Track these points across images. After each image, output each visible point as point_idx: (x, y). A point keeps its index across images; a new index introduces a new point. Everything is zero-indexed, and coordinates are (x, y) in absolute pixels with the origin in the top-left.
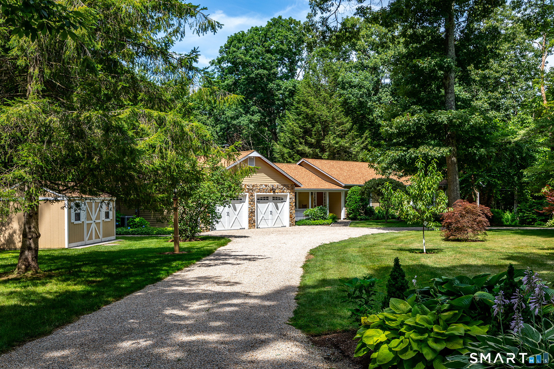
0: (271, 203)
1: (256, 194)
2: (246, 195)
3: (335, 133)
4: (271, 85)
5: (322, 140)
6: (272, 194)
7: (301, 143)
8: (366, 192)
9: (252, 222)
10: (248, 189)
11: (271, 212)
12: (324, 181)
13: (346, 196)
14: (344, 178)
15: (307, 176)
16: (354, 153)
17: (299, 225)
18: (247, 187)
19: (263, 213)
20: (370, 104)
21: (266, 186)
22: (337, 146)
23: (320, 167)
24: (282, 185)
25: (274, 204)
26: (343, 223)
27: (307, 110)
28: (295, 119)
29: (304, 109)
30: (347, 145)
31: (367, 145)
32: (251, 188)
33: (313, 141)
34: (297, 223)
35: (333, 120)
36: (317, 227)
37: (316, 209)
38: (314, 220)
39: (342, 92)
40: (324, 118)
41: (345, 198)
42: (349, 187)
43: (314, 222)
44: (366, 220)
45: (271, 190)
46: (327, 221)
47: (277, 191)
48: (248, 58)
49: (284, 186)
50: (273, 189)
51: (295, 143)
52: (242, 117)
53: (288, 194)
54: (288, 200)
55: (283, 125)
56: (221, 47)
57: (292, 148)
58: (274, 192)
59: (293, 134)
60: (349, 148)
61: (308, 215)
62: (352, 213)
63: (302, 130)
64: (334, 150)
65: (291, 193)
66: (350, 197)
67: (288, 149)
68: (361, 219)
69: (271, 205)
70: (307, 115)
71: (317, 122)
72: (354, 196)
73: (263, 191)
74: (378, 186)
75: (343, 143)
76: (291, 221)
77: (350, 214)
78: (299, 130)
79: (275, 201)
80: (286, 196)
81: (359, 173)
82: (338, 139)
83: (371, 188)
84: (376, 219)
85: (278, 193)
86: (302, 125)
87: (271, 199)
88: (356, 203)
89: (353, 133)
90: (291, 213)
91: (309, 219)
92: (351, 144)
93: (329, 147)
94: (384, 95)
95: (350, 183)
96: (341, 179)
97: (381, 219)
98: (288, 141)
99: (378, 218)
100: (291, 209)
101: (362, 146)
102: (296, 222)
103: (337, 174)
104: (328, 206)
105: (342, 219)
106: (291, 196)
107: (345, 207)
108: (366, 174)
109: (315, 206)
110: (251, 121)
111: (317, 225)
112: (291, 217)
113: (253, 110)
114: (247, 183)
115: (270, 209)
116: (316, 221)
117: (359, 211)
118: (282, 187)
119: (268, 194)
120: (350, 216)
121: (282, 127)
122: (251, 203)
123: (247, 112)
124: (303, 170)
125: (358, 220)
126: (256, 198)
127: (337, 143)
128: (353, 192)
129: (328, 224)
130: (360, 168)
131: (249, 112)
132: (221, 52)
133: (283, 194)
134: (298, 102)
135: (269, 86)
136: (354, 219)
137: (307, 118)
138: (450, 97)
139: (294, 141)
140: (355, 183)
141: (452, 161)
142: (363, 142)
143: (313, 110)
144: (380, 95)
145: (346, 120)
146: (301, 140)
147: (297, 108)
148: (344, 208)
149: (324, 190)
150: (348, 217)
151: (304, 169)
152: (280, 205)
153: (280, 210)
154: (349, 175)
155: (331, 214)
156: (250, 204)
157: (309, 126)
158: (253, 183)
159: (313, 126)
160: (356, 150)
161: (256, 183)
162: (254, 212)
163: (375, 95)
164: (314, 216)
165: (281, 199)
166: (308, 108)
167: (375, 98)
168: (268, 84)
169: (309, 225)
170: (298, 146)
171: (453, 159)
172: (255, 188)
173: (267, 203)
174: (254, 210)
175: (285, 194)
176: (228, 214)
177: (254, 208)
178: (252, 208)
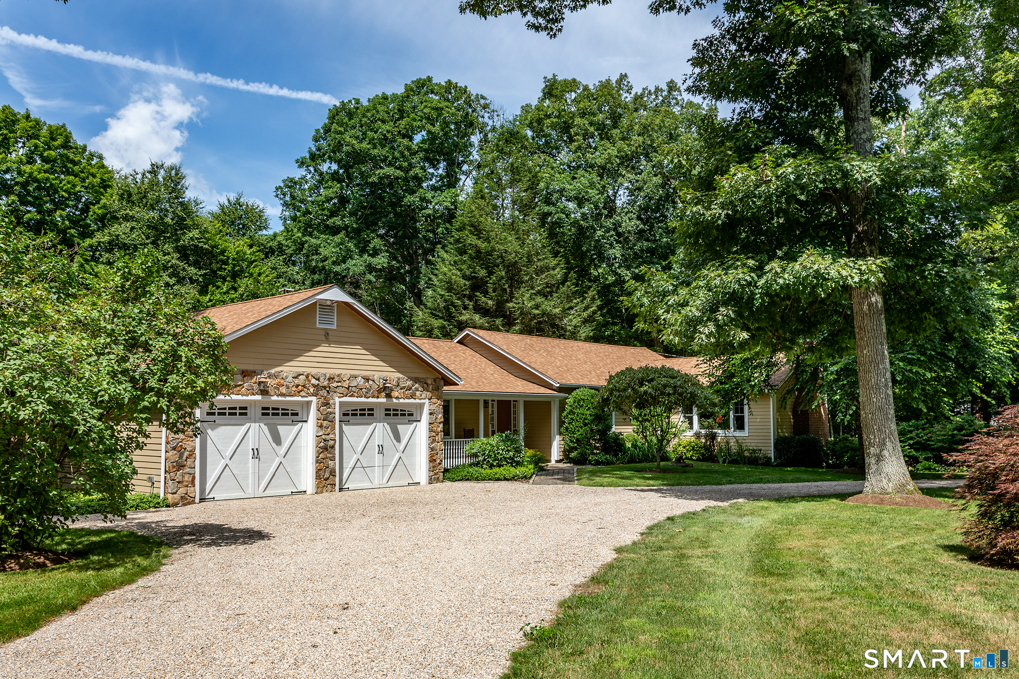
0: (380, 425)
1: (337, 400)
2: (309, 403)
3: (533, 288)
4: (409, 199)
5: (507, 301)
6: (384, 400)
7: (466, 308)
8: (613, 399)
9: (327, 475)
10: (314, 386)
11: (381, 448)
12: (512, 378)
13: (562, 409)
14: (557, 371)
15: (476, 366)
16: (569, 328)
17: (453, 480)
18: (314, 381)
19: (360, 449)
20: (599, 233)
21: (367, 379)
22: (537, 312)
23: (504, 347)
24: (411, 379)
25: (388, 427)
26: (558, 473)
27: (479, 243)
28: (455, 262)
29: (472, 240)
30: (557, 310)
31: (594, 313)
32: (326, 383)
33: (490, 303)
34: (447, 475)
35: (530, 261)
36: (497, 484)
37: (494, 440)
38: (491, 466)
39: (546, 209)
40: (511, 258)
41: (560, 415)
42: (568, 389)
43: (489, 471)
44: (608, 463)
45: (380, 391)
46: (523, 469)
47: (395, 394)
48: (364, 145)
49: (416, 380)
50: (385, 388)
51: (454, 306)
52: (352, 259)
53: (427, 401)
54: (425, 417)
55: (431, 276)
56: (317, 131)
57: (449, 317)
58: (389, 396)
59: (450, 289)
60: (561, 319)
61: (475, 455)
62: (575, 449)
63: (467, 283)
64: (531, 320)
65: (434, 400)
66: (571, 412)
67: (441, 321)
68: (598, 463)
69: (380, 430)
70: (478, 251)
71: (498, 266)
72: (581, 411)
73: (359, 391)
74: (641, 384)
75: (549, 309)
76: (432, 469)
77: (572, 449)
78: (462, 282)
79: (392, 419)
80: (421, 406)
81: (585, 363)
82: (539, 299)
83: (625, 390)
84: (629, 462)
85: (400, 400)
86: (468, 273)
87: (379, 413)
88: (585, 425)
89: (569, 287)
90: (432, 449)
91: (477, 464)
92: (564, 310)
93: (522, 313)
94: (626, 218)
95: (571, 381)
96: (550, 373)
97: (640, 462)
98: (442, 305)
99: (632, 460)
100: (434, 441)
101: (585, 315)
102: (446, 471)
103: (541, 363)
104: (522, 432)
105: (553, 462)
106: (433, 407)
107: (560, 434)
108: (601, 364)
109: (493, 433)
110: (370, 268)
111: (498, 480)
112: (432, 460)
113: (374, 247)
114: (314, 371)
115: (377, 440)
116: (496, 470)
117: (590, 445)
118: (409, 383)
119: (371, 400)
120: (572, 455)
121: (430, 279)
122: (325, 423)
123: (363, 251)
124: (467, 353)
125: (590, 463)
126: (337, 411)
127: (537, 307)
128: (578, 401)
129: (525, 478)
130: (586, 353)
131: (367, 251)
132: (316, 140)
133: (412, 401)
134: (461, 229)
135: (406, 200)
136: (581, 461)
137: (477, 257)
138: (861, 129)
139: (453, 304)
140: (581, 382)
141: (870, 305)
142: (586, 308)
143: (489, 242)
144: (618, 218)
145: (555, 262)
146: (467, 302)
147: (458, 241)
148: (558, 437)
149: (513, 395)
150: (566, 456)
151: (469, 351)
152: (405, 430)
153: (404, 442)
154: (566, 366)
155: (530, 452)
156: (321, 426)
157: (483, 273)
158: (329, 372)
159: (490, 273)
160: (574, 322)
161: (338, 372)
162: (333, 447)
163: (609, 216)
164: (490, 456)
165: (408, 415)
166: (480, 238)
167: (609, 223)
168: (404, 196)
169: (477, 479)
170: (461, 314)
171: (873, 299)
172: (335, 385)
173: (370, 424)
174: (331, 443)
175: (417, 401)
176: (256, 454)
177: (331, 436)
178: (327, 437)
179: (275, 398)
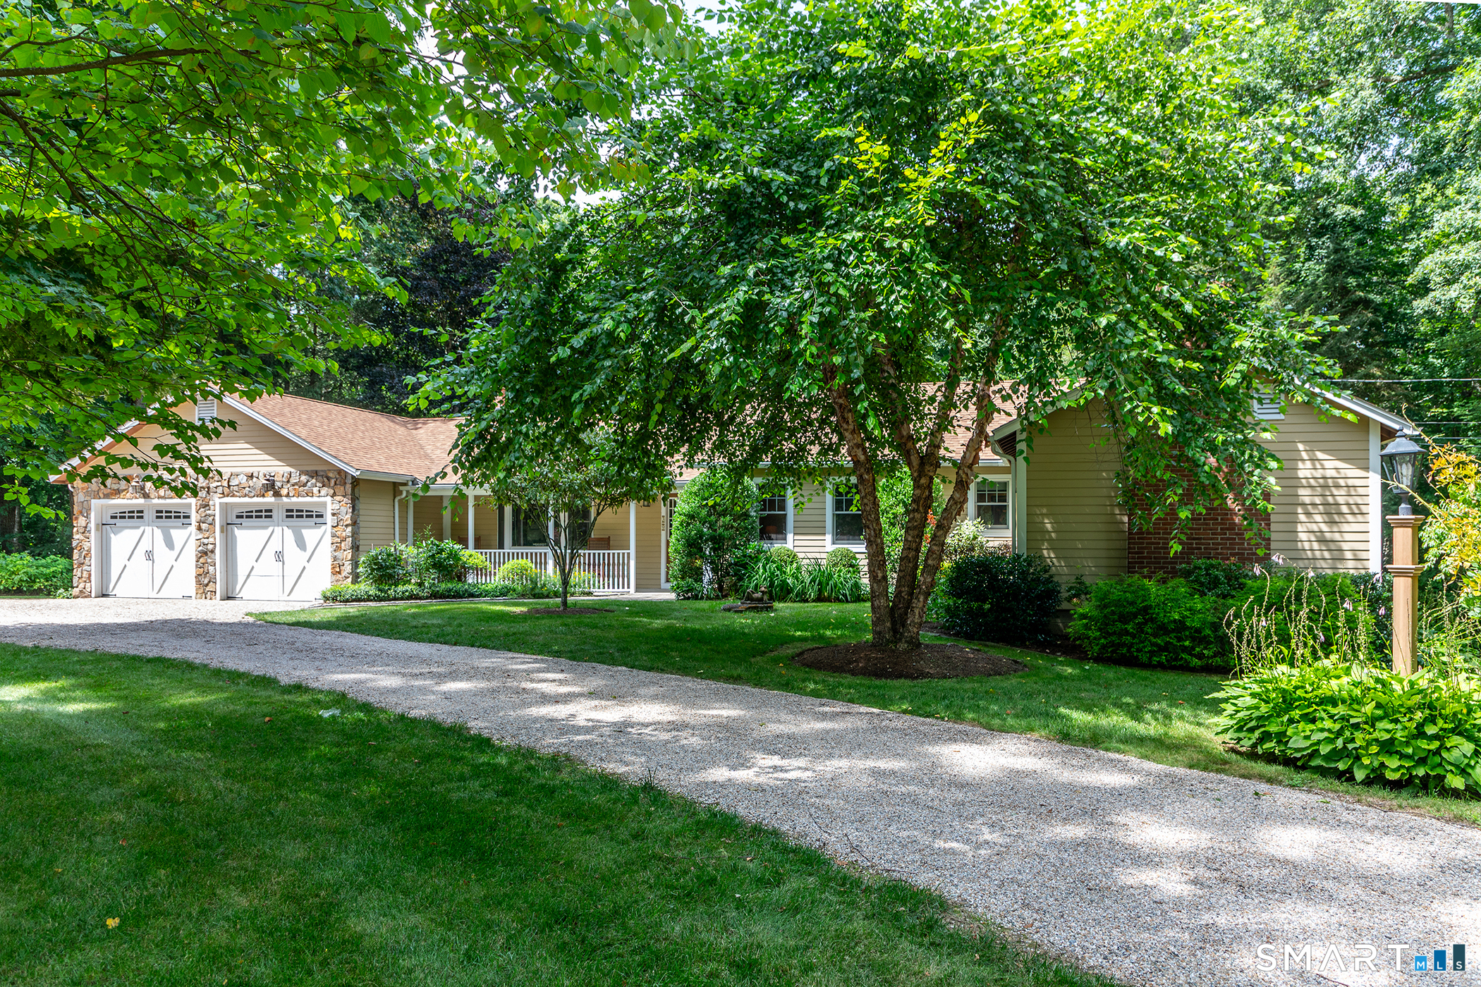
0: (279, 529)
1: (218, 501)
2: (188, 505)
9: (206, 581)
11: (280, 554)
19: (254, 556)
21: (250, 477)
24: (305, 473)
25: (288, 530)
32: (204, 483)
45: (265, 490)
47: (285, 491)
49: (312, 475)
50: (272, 486)
53: (329, 499)
54: (329, 519)
58: (277, 494)
65: (339, 498)
69: (278, 534)
73: (241, 491)
76: (335, 583)
79: (294, 521)
80: (322, 505)
85: (292, 499)
87: (278, 515)
90: (335, 559)
100: (338, 548)
106: (337, 506)
112: (335, 572)
115: (275, 545)
118: (304, 478)
122: (204, 526)
126: (217, 513)
133: (309, 499)
152: (311, 535)
156: (200, 530)
162: (212, 551)
165: (313, 516)
172: (216, 484)
173: (266, 527)
174: (210, 547)
175: (315, 499)
176: (149, 555)
177: (211, 540)
178: (206, 541)
179: (156, 501)
